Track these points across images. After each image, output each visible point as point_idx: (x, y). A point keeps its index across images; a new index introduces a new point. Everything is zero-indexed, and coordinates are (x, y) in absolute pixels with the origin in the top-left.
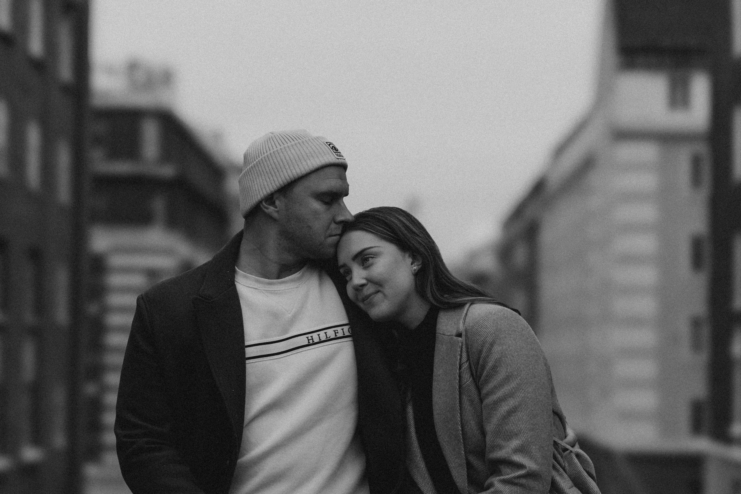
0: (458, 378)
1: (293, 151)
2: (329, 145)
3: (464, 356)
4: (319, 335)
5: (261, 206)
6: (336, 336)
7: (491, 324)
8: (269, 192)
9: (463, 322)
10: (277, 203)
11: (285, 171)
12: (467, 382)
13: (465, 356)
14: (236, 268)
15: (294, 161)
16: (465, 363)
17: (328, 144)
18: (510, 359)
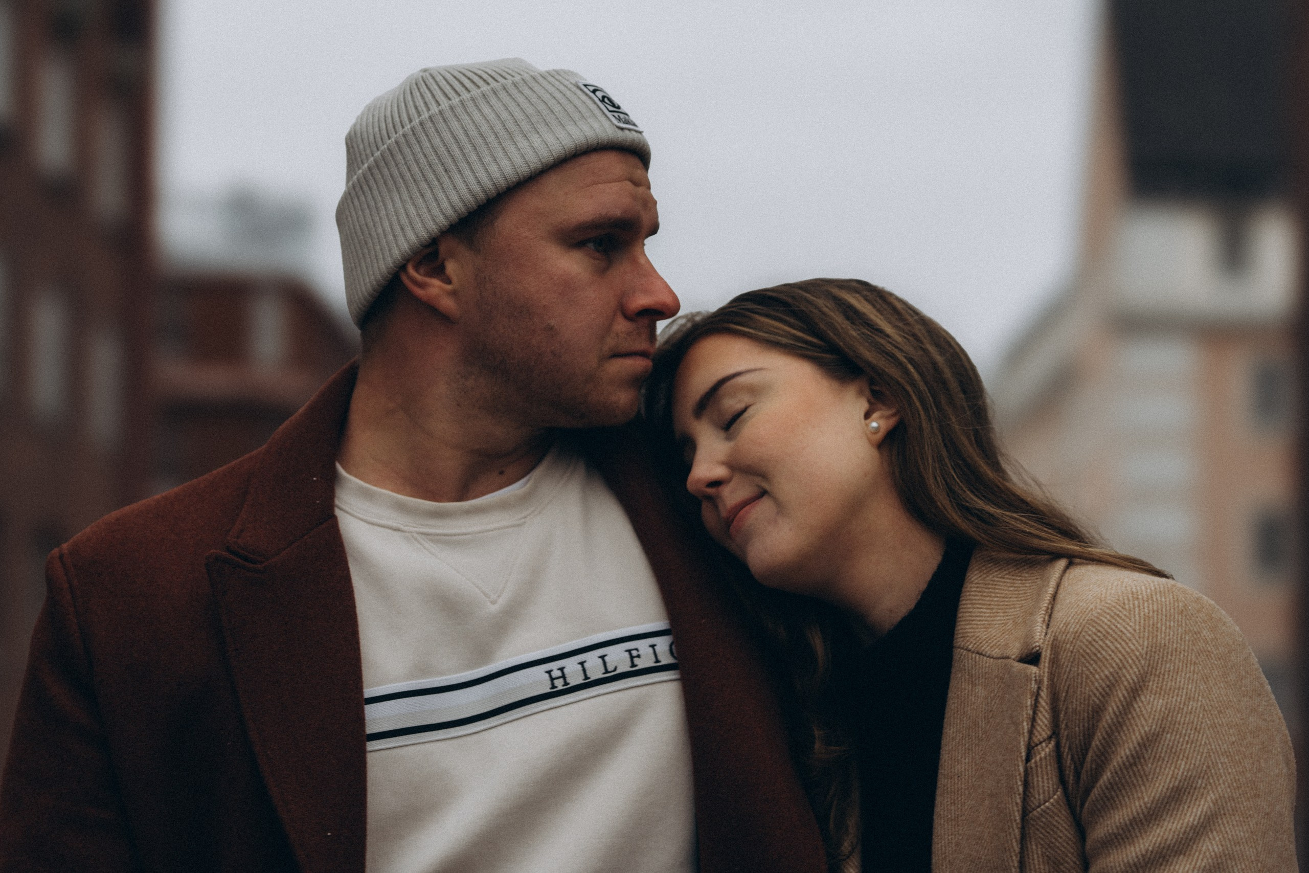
0: (1021, 789)
1: (486, 110)
2: (594, 92)
3: (1043, 722)
4: (582, 664)
5: (404, 278)
6: (633, 665)
7: (1137, 627)
8: (424, 235)
9: (1044, 621)
10: (451, 267)
11: (467, 172)
12: (1045, 802)
13: (1046, 722)
14: (338, 466)
15: (491, 138)
16: (1044, 744)
17: (592, 88)
18: (1189, 737)
